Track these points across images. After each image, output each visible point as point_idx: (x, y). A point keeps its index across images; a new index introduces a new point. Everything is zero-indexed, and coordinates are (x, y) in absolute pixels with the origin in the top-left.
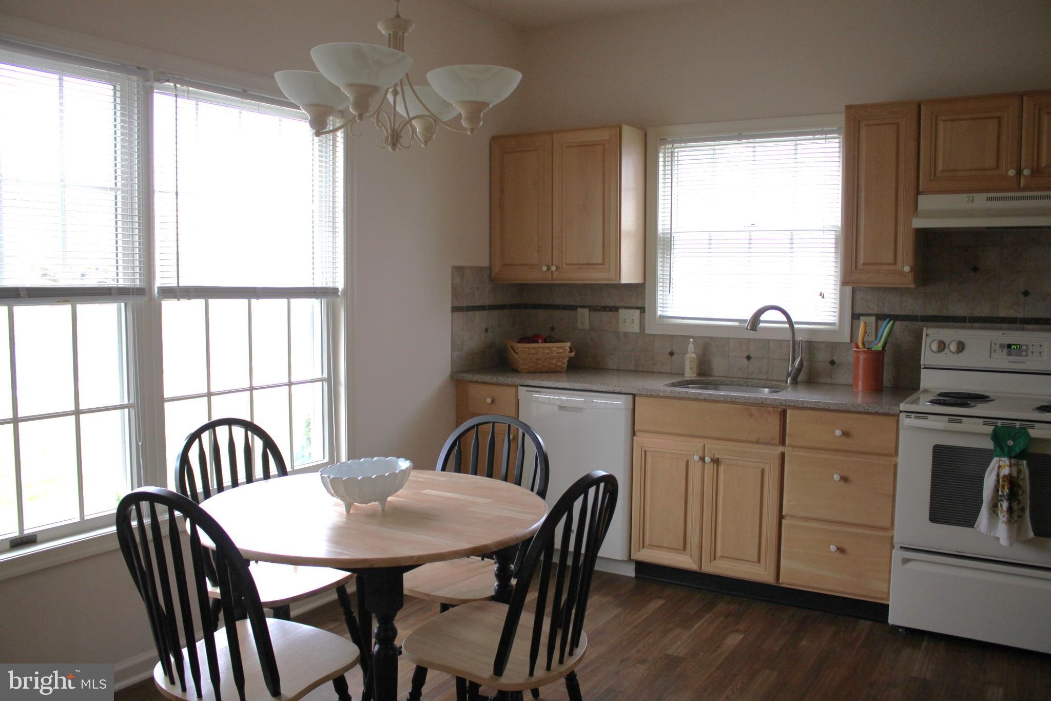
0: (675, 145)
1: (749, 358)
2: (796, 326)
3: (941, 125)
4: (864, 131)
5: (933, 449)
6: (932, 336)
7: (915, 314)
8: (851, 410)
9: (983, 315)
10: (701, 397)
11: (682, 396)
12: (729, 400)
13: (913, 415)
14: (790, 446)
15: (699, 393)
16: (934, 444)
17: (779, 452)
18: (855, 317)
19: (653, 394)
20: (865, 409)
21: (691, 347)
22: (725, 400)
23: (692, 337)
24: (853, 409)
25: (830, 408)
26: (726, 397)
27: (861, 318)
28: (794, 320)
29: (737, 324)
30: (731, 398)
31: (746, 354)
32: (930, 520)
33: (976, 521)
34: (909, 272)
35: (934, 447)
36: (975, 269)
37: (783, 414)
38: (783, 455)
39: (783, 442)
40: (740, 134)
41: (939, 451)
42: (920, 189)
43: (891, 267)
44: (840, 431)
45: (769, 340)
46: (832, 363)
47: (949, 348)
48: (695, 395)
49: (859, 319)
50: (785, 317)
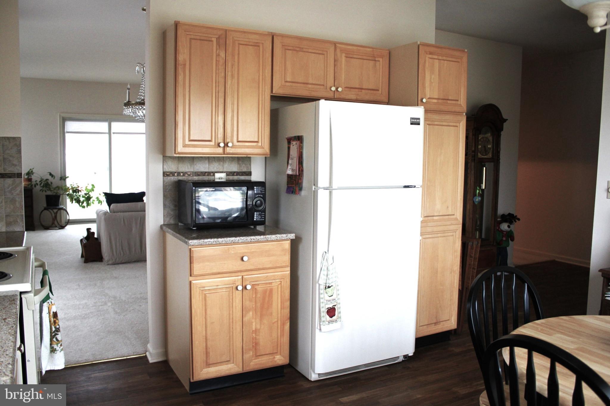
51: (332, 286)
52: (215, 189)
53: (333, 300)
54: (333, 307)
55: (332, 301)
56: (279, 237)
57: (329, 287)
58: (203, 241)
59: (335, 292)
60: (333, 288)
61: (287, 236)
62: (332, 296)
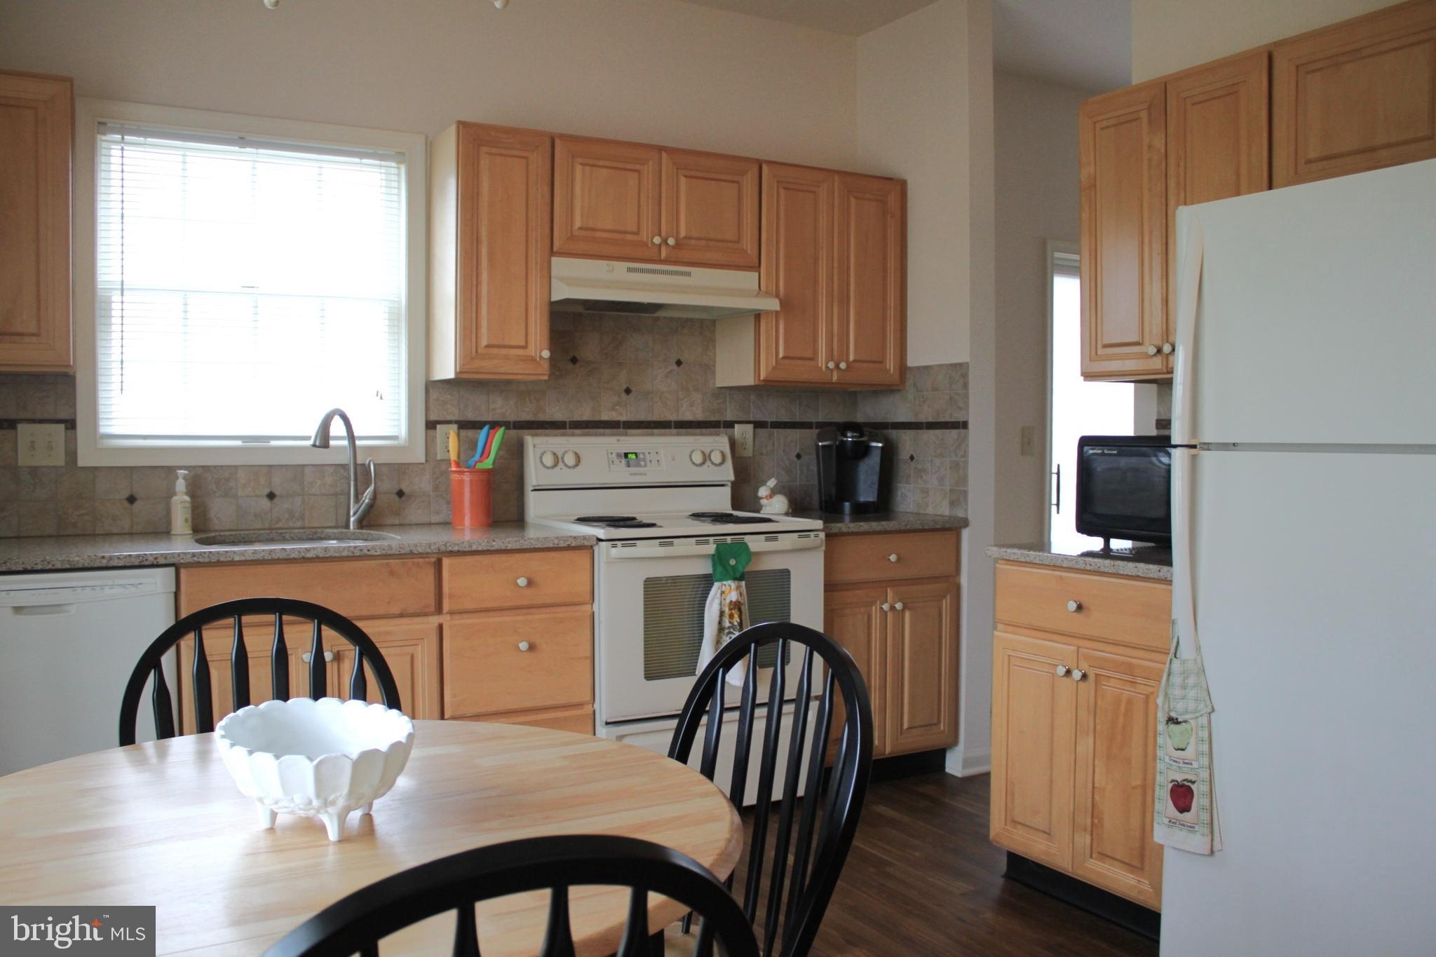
0: (127, 138)
1: (271, 496)
2: (358, 443)
3: (578, 169)
4: (485, 162)
5: (644, 585)
6: (537, 448)
7: (506, 420)
8: (537, 547)
9: (585, 418)
10: (309, 555)
11: (276, 558)
12: (358, 554)
13: (619, 543)
14: (451, 613)
15: (306, 549)
16: (644, 579)
17: (436, 625)
18: (431, 425)
19: (222, 559)
20: (554, 544)
21: (181, 485)
22: (351, 554)
23: (181, 468)
24: (539, 546)
25: (509, 548)
26: (352, 549)
27: (438, 426)
28: (356, 434)
29: (238, 443)
30: (361, 550)
31: (267, 491)
32: (646, 678)
33: (696, 666)
34: (547, 359)
35: (645, 581)
36: (574, 360)
37: (438, 565)
38: (441, 627)
39: (439, 609)
40: (242, 138)
41: (651, 585)
42: (555, 249)
43: (520, 352)
44: (524, 579)
45: (303, 466)
46: (400, 494)
47: (563, 462)
48: (299, 552)
49: (435, 428)
50: (345, 430)
51: (1185, 722)
52: (1118, 452)
53: (1186, 763)
54: (1186, 783)
55: (1181, 765)
56: (1141, 571)
57: (1176, 722)
58: (1006, 552)
59: (1193, 741)
60: (1186, 729)
61: (1159, 571)
62: (1183, 750)
